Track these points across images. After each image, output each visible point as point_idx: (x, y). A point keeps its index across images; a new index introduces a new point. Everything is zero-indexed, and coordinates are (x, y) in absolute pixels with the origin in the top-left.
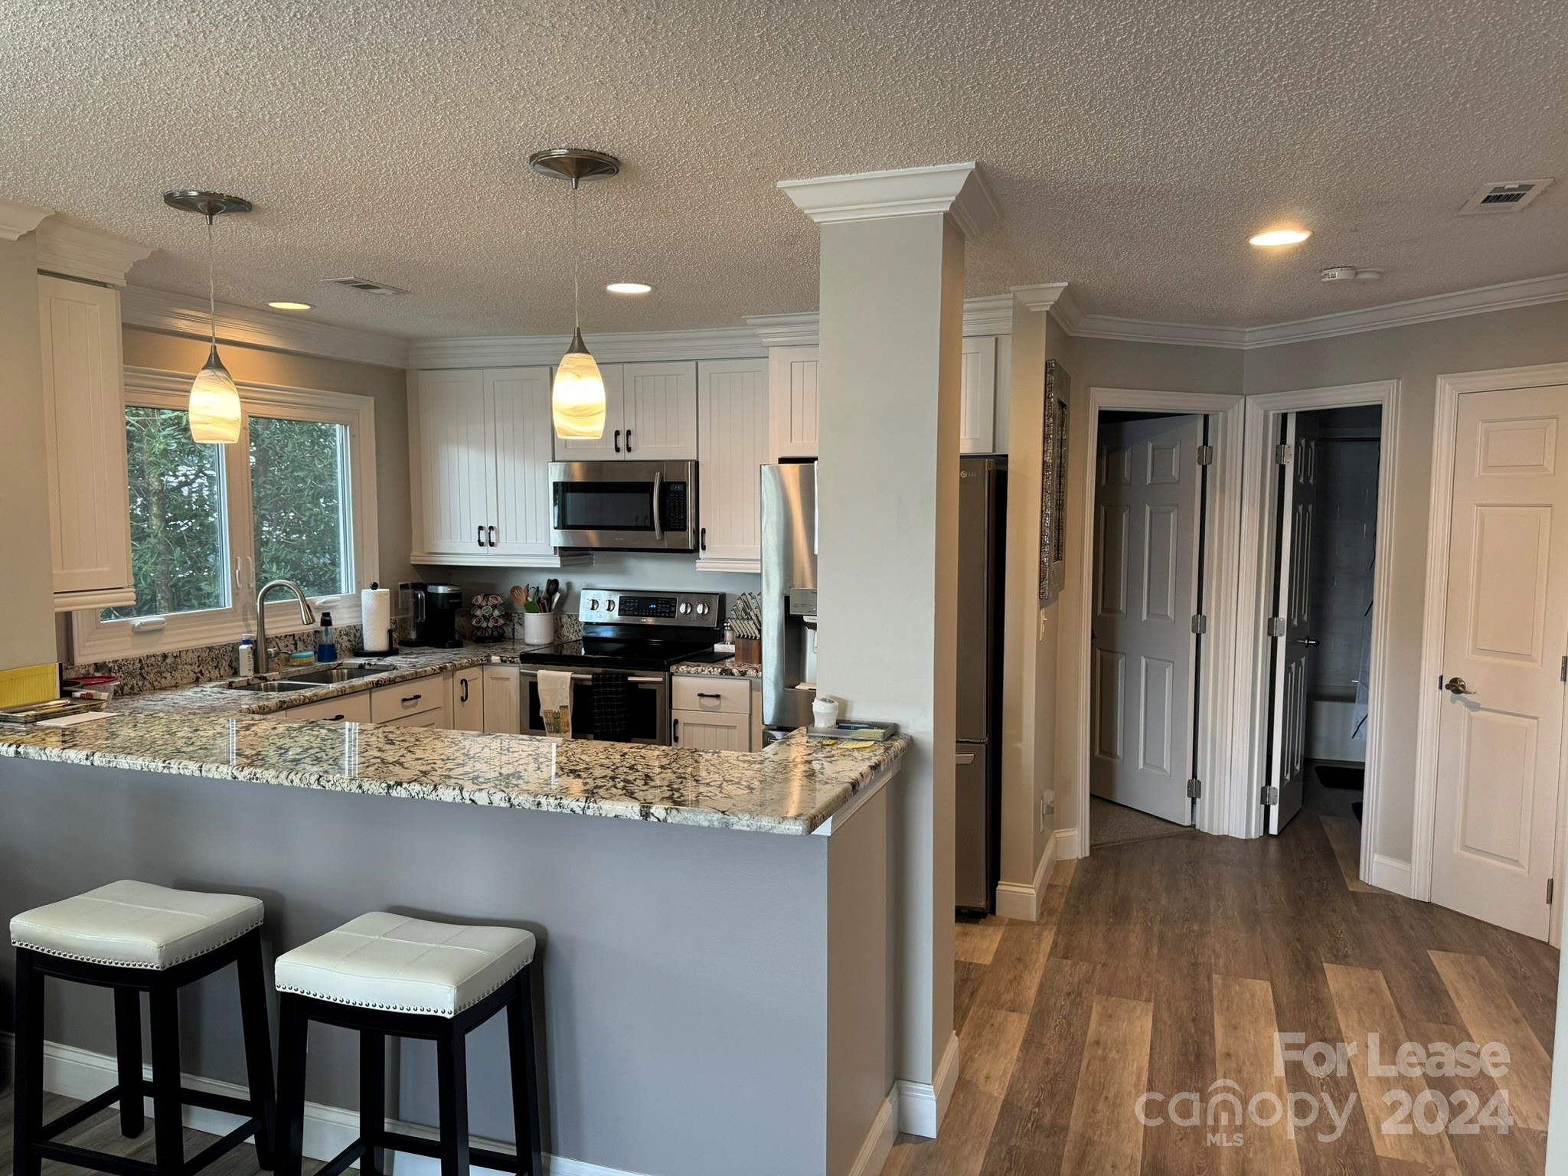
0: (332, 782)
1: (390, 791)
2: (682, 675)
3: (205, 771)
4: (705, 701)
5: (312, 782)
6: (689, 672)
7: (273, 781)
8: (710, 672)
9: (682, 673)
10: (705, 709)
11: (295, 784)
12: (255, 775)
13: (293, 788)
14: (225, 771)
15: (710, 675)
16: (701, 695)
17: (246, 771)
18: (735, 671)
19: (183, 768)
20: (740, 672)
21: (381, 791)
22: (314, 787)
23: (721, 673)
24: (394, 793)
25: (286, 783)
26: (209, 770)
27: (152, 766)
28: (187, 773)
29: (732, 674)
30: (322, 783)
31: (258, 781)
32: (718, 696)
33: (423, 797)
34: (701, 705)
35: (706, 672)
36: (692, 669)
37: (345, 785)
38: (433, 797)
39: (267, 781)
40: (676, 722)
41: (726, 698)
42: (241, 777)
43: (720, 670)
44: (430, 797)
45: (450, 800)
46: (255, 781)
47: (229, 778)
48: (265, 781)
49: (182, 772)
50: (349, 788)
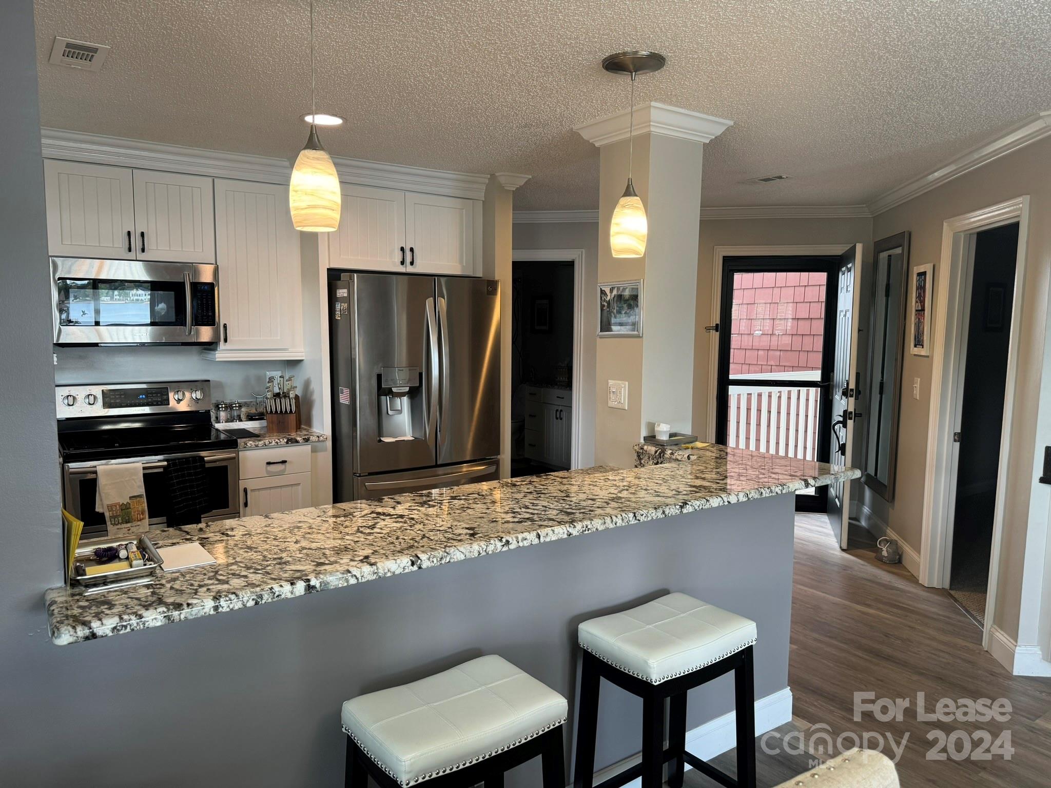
0: (645, 515)
1: (683, 510)
2: (251, 449)
3: (543, 537)
4: (272, 468)
5: (631, 519)
6: (257, 446)
7: (601, 528)
8: (277, 443)
9: (251, 447)
10: (271, 474)
11: (618, 524)
12: (587, 527)
13: (617, 529)
14: (561, 531)
15: (278, 445)
16: (269, 463)
17: (579, 526)
18: (299, 439)
19: (522, 541)
20: (304, 439)
21: (677, 511)
22: (633, 523)
23: (287, 443)
24: (685, 511)
25: (611, 526)
26: (547, 534)
27: (491, 548)
28: (526, 543)
29: (297, 442)
30: (638, 518)
31: (590, 531)
32: (284, 462)
33: (702, 508)
34: (268, 472)
35: (274, 443)
36: (260, 443)
37: (654, 514)
38: (707, 506)
39: (597, 529)
40: (245, 490)
41: (291, 462)
42: (575, 532)
43: (286, 441)
44: (706, 507)
45: (716, 505)
46: (587, 532)
47: (565, 536)
48: (595, 530)
49: (521, 544)
50: (656, 516)
